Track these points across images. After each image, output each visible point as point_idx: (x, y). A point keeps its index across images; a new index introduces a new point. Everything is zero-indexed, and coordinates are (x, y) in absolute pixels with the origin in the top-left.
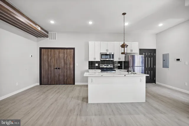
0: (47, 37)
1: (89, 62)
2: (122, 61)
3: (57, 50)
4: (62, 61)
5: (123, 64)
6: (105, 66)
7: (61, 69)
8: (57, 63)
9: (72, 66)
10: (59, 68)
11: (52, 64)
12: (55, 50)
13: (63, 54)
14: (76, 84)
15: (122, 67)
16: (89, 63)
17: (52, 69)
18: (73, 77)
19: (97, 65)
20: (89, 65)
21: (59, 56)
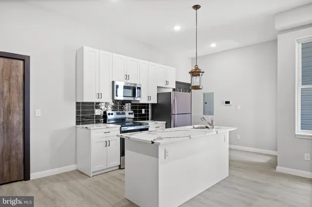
1: (77, 103)
2: (148, 104)
5: (150, 110)
6: (119, 114)
14: (33, 176)
15: (148, 115)
16: (78, 108)
18: (21, 156)
19: (98, 112)
20: (78, 113)
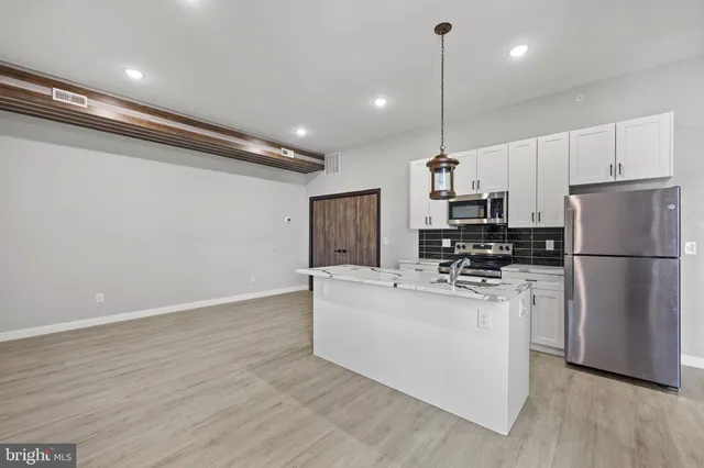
0: (322, 167)
1: (420, 231)
3: (341, 200)
4: (352, 231)
6: (479, 247)
7: (348, 253)
8: (340, 234)
9: (373, 246)
10: (344, 251)
11: (332, 239)
12: (338, 200)
13: (353, 211)
16: (421, 236)
17: (332, 252)
19: (446, 243)
20: (421, 243)
21: (345, 217)
